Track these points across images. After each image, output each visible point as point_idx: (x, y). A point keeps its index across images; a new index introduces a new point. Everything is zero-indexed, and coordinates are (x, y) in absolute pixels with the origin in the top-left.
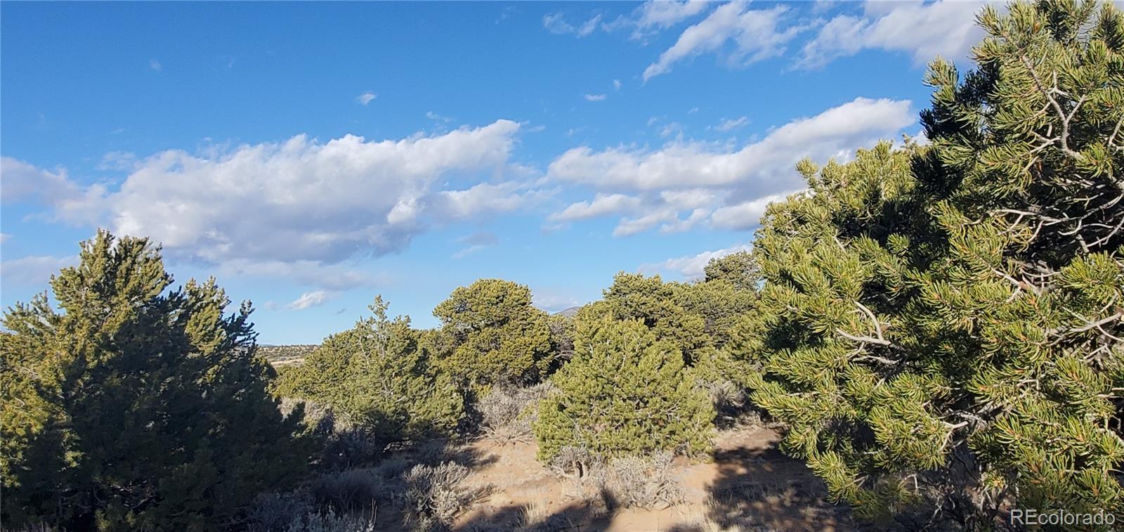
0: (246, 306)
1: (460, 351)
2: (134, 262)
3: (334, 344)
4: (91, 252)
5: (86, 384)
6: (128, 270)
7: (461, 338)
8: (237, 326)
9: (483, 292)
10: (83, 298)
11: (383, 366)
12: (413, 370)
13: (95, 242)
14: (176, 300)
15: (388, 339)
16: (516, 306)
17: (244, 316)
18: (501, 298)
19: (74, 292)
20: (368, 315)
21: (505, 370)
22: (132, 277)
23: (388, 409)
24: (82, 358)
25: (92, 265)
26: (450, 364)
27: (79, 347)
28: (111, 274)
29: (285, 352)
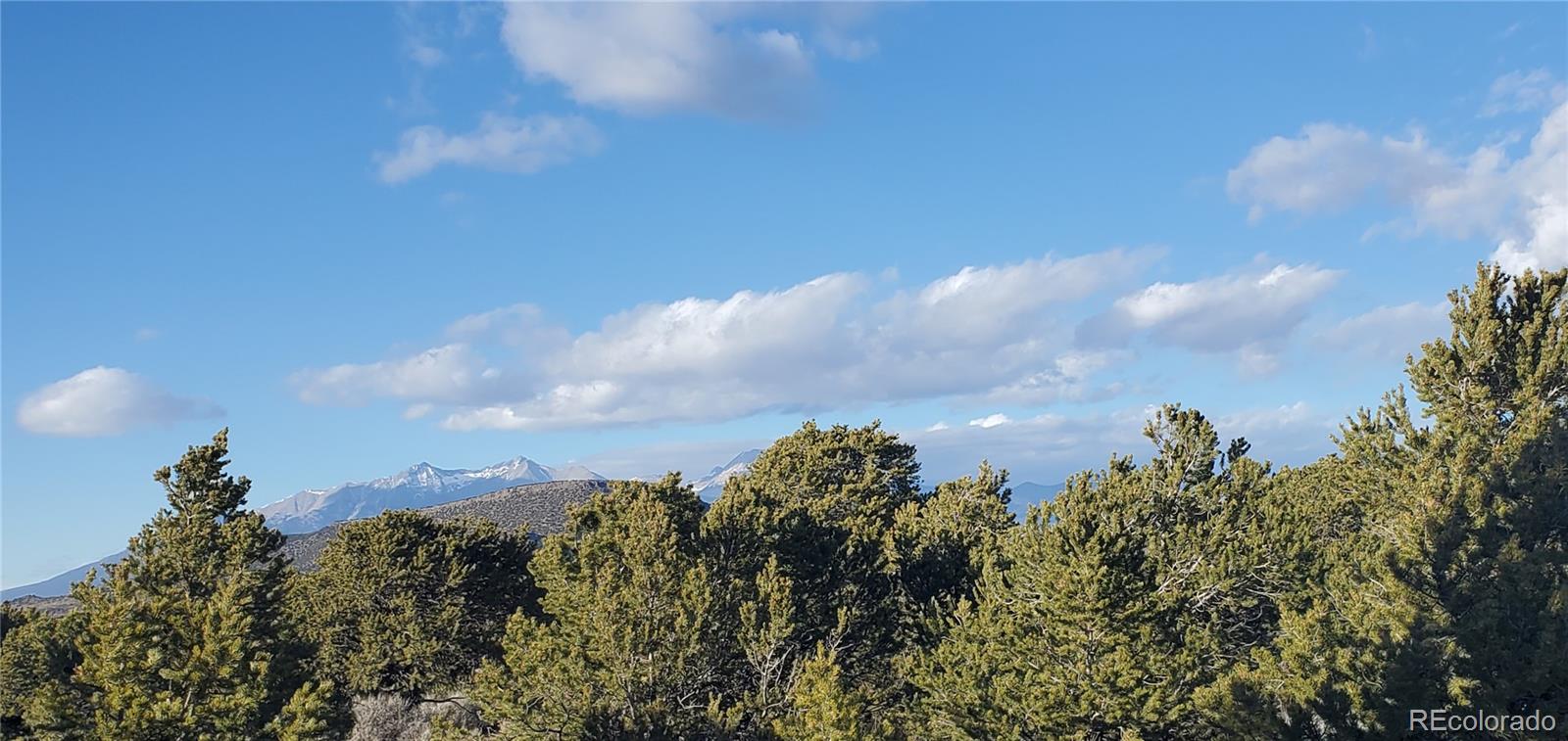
4: (1470, 309)
5: (1471, 558)
6: (1536, 338)
10: (1462, 396)
13: (1475, 289)
19: (1447, 386)
22: (1544, 351)
25: (1472, 335)
27: (1454, 492)
28: (1506, 348)
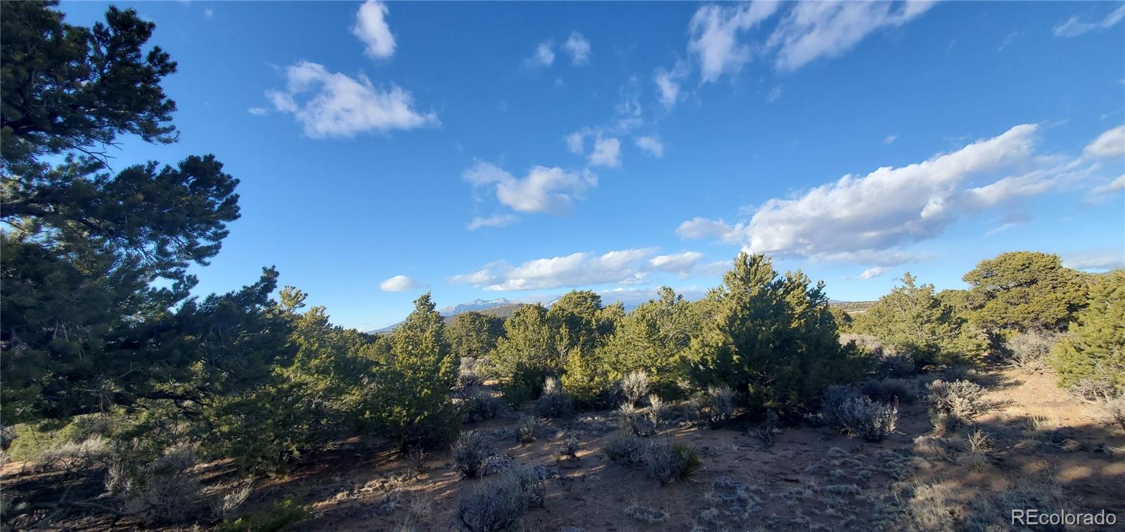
0: (820, 283)
1: (990, 304)
2: (758, 266)
3: (885, 300)
4: (738, 263)
5: (738, 325)
6: (755, 270)
7: (991, 296)
8: (816, 294)
9: (1008, 262)
10: (736, 284)
11: (915, 316)
12: (938, 319)
13: (739, 258)
14: (780, 283)
15: (917, 299)
16: (1043, 270)
17: (820, 288)
18: (1027, 265)
19: (733, 282)
20: (900, 285)
21: (1037, 319)
22: (758, 274)
23: (921, 343)
24: (735, 313)
25: (739, 269)
26: (982, 315)
27: (734, 308)
28: (748, 272)
29: (859, 305)
